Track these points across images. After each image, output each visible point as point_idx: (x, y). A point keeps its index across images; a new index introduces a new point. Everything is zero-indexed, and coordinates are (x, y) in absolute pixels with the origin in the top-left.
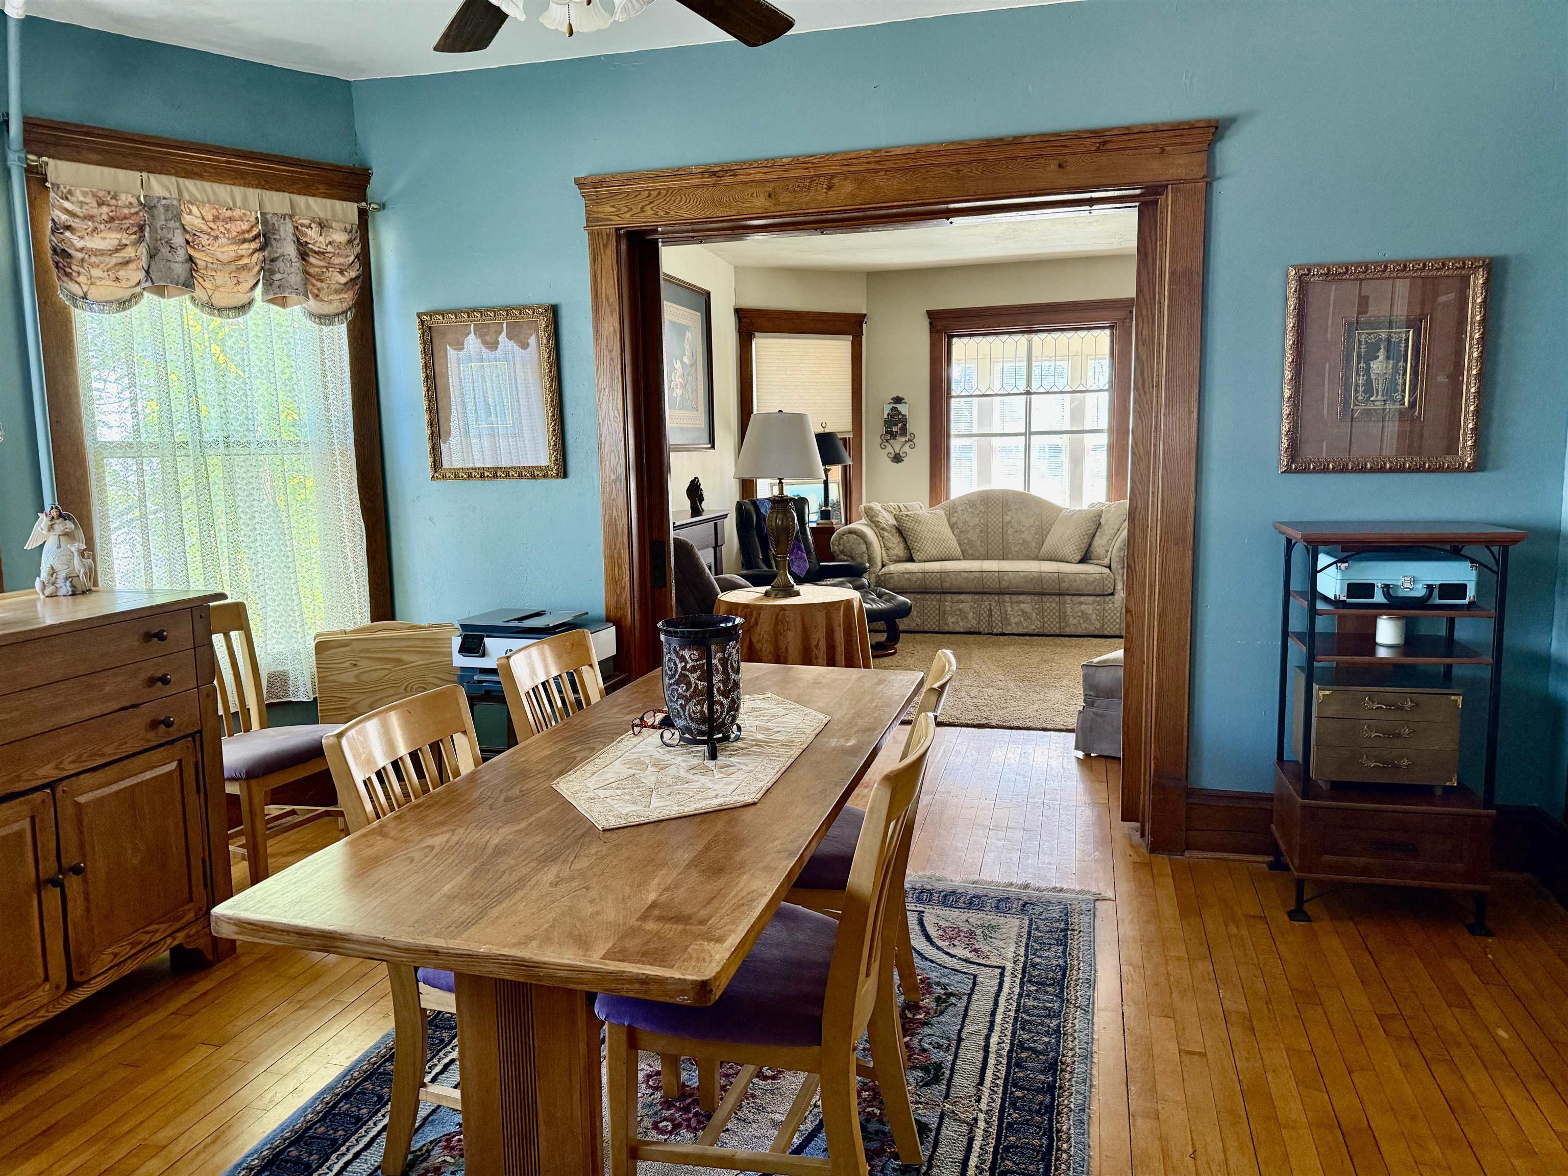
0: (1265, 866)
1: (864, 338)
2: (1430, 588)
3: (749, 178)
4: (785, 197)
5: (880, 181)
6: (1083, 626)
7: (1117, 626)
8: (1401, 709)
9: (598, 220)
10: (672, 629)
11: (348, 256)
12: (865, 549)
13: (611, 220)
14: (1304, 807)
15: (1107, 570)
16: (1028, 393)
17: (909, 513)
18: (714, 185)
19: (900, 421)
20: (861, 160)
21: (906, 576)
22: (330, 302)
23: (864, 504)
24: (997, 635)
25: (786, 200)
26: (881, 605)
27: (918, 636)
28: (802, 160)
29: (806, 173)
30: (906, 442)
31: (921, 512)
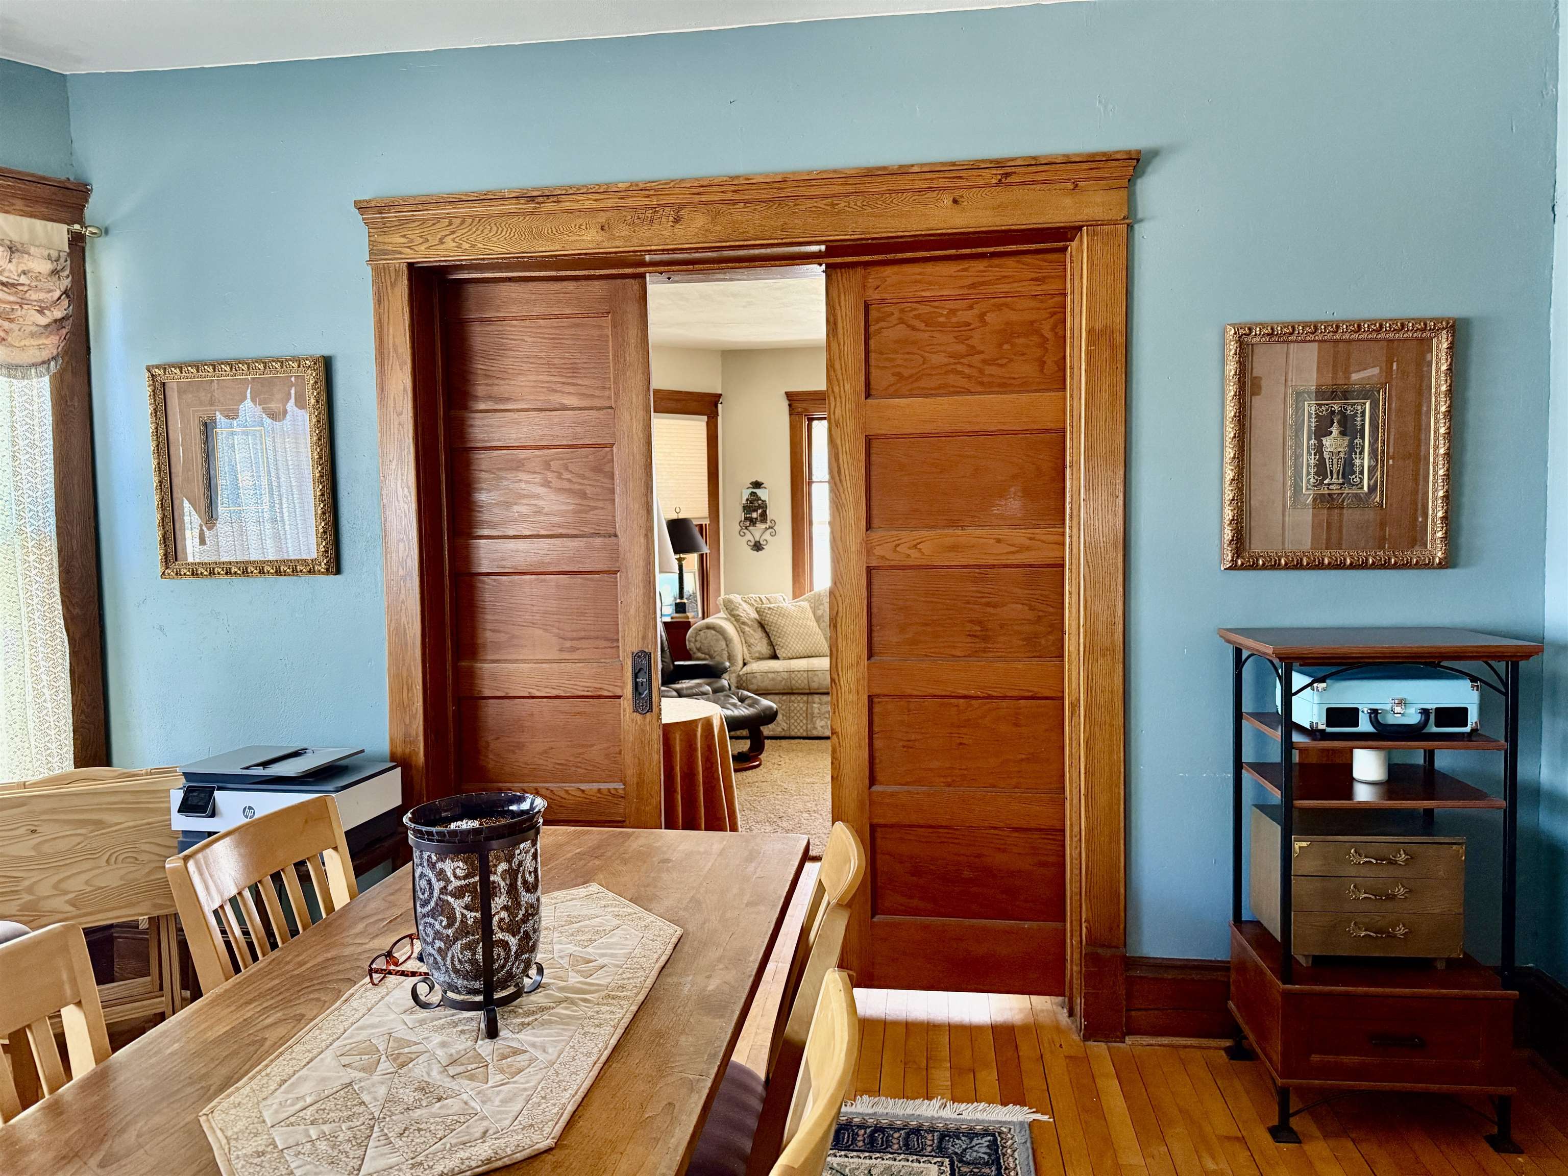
0: (1222, 1053)
1: (720, 418)
2: (1425, 712)
3: (576, 206)
4: (622, 231)
5: (739, 214)
8: (1392, 863)
9: (385, 252)
10: (424, 829)
11: (50, 291)
12: (724, 646)
13: (400, 253)
14: (1286, 994)
17: (772, 606)
18: (532, 213)
19: (760, 507)
20: (715, 189)
21: (770, 675)
22: (23, 348)
23: (723, 596)
25: (623, 234)
26: (743, 711)
27: (784, 743)
28: (641, 186)
29: (647, 201)
30: (766, 529)
31: (784, 605)
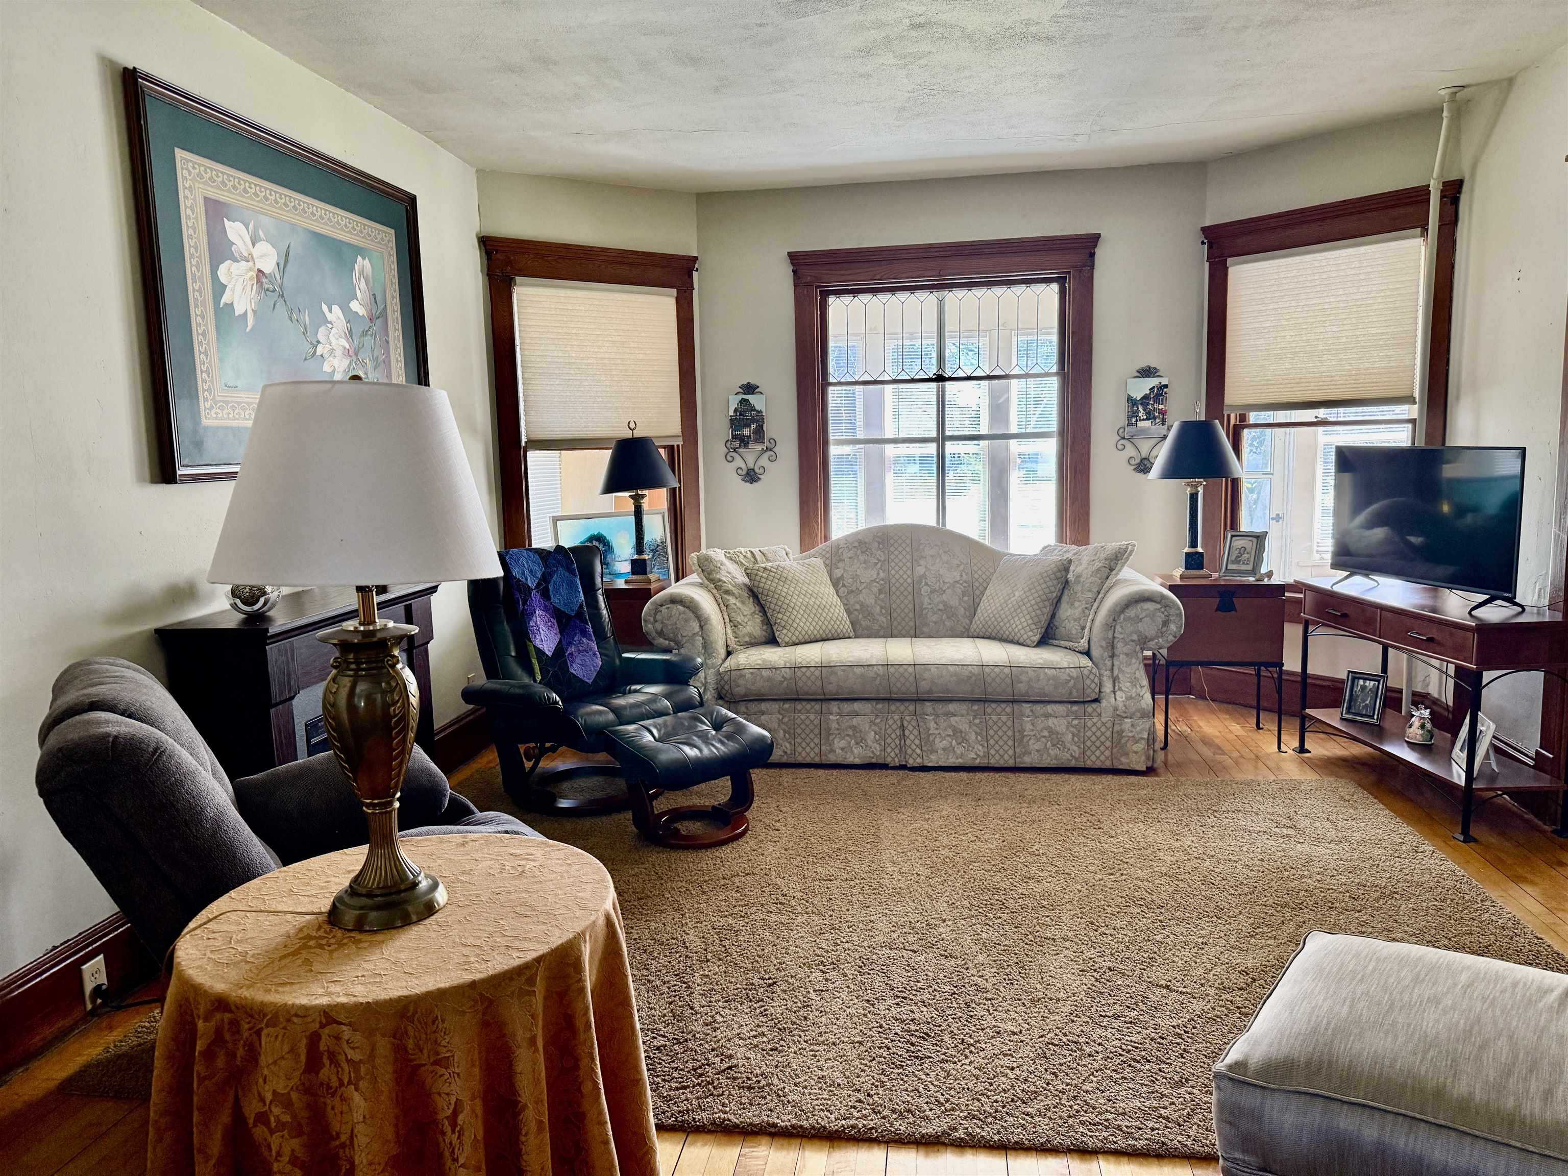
1: (695, 293)
6: (1052, 752)
7: (1107, 753)
12: (697, 629)
15: (1084, 661)
16: (940, 379)
17: (768, 565)
19: (753, 420)
21: (765, 673)
23: (702, 549)
24: (914, 769)
30: (763, 451)
31: (787, 563)
